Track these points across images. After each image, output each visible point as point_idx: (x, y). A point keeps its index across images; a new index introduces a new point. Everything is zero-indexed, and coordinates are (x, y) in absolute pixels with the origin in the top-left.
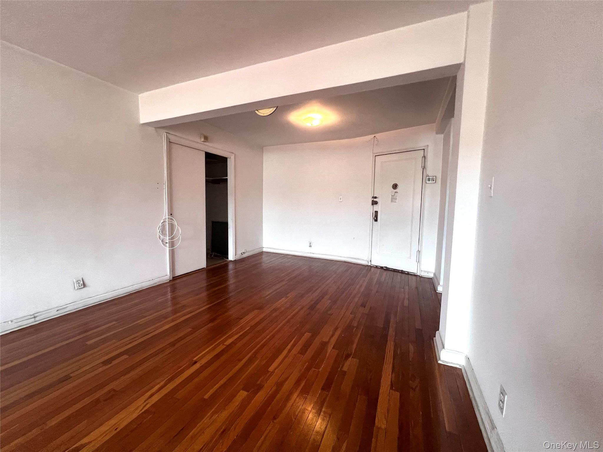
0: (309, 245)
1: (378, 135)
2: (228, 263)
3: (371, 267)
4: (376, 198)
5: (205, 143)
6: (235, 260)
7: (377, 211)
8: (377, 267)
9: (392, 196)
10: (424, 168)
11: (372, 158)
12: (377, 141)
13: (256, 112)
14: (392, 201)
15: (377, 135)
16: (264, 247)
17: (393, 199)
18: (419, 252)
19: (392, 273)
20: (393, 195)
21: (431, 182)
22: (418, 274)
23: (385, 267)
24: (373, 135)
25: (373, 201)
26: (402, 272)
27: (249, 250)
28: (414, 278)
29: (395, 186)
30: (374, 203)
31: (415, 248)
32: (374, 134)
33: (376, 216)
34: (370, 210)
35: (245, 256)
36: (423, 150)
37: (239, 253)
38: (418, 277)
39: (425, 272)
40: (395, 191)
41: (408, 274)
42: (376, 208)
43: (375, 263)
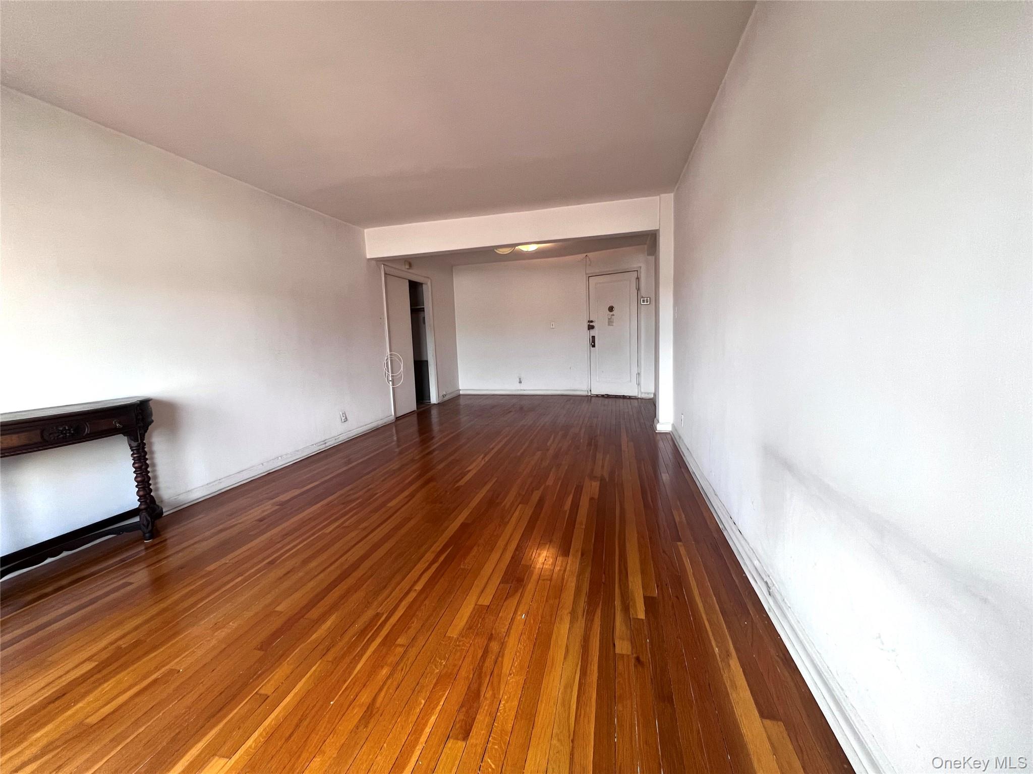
0: (518, 381)
1: (590, 255)
2: (430, 407)
3: (591, 396)
4: (592, 322)
5: (410, 271)
6: (439, 403)
7: (594, 337)
8: (597, 396)
9: (609, 319)
10: (638, 289)
11: (585, 279)
12: (590, 260)
13: (495, 250)
14: (609, 325)
15: (588, 254)
16: (460, 388)
17: (610, 322)
18: (639, 374)
19: (614, 399)
20: (610, 317)
21: (645, 303)
22: (639, 397)
23: (606, 395)
24: (585, 255)
25: (589, 325)
26: (624, 397)
27: (449, 393)
28: (636, 401)
29: (611, 309)
30: (591, 327)
31: (635, 370)
32: (585, 253)
33: (594, 341)
34: (586, 336)
35: (446, 398)
36: (636, 272)
37: (441, 395)
38: (639, 399)
39: (645, 393)
40: (611, 313)
41: (630, 398)
42: (593, 333)
43: (594, 392)
